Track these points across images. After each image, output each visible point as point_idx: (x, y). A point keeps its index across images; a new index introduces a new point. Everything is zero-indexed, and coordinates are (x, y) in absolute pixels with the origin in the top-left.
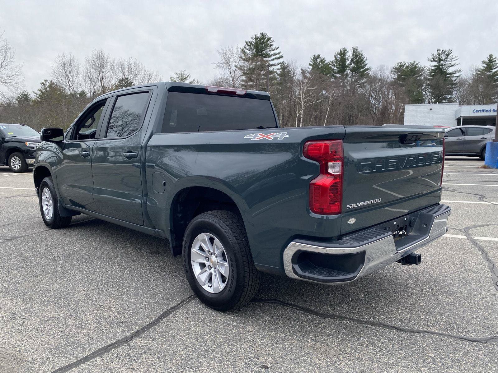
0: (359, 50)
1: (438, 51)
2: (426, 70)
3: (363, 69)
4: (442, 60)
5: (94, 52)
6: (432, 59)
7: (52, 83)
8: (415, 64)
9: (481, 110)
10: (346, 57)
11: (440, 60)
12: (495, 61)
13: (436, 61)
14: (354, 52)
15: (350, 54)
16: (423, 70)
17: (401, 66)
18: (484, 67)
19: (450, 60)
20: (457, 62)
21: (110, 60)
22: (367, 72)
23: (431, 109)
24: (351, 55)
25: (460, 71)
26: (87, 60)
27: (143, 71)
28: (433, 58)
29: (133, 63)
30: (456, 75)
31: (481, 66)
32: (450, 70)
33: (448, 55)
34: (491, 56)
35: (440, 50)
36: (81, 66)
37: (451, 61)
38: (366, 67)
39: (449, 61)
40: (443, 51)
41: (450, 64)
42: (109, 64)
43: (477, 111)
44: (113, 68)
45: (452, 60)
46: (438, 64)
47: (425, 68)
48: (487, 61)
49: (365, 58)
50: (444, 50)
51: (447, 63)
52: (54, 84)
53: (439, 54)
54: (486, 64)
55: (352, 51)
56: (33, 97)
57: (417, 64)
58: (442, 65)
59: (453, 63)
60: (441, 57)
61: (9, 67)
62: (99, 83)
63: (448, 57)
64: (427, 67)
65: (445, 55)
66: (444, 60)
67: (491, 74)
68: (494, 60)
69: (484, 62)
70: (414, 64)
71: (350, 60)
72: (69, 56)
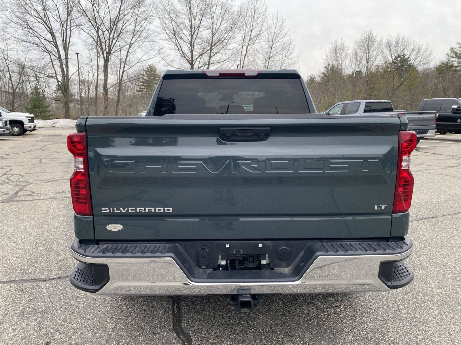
5: (363, 34)
7: (333, 66)
21: (378, 39)
26: (356, 43)
27: (412, 46)
29: (401, 39)
36: (350, 48)
42: (376, 43)
44: (380, 47)
52: (334, 67)
56: (318, 79)
61: (290, 57)
62: (364, 62)
72: (340, 41)
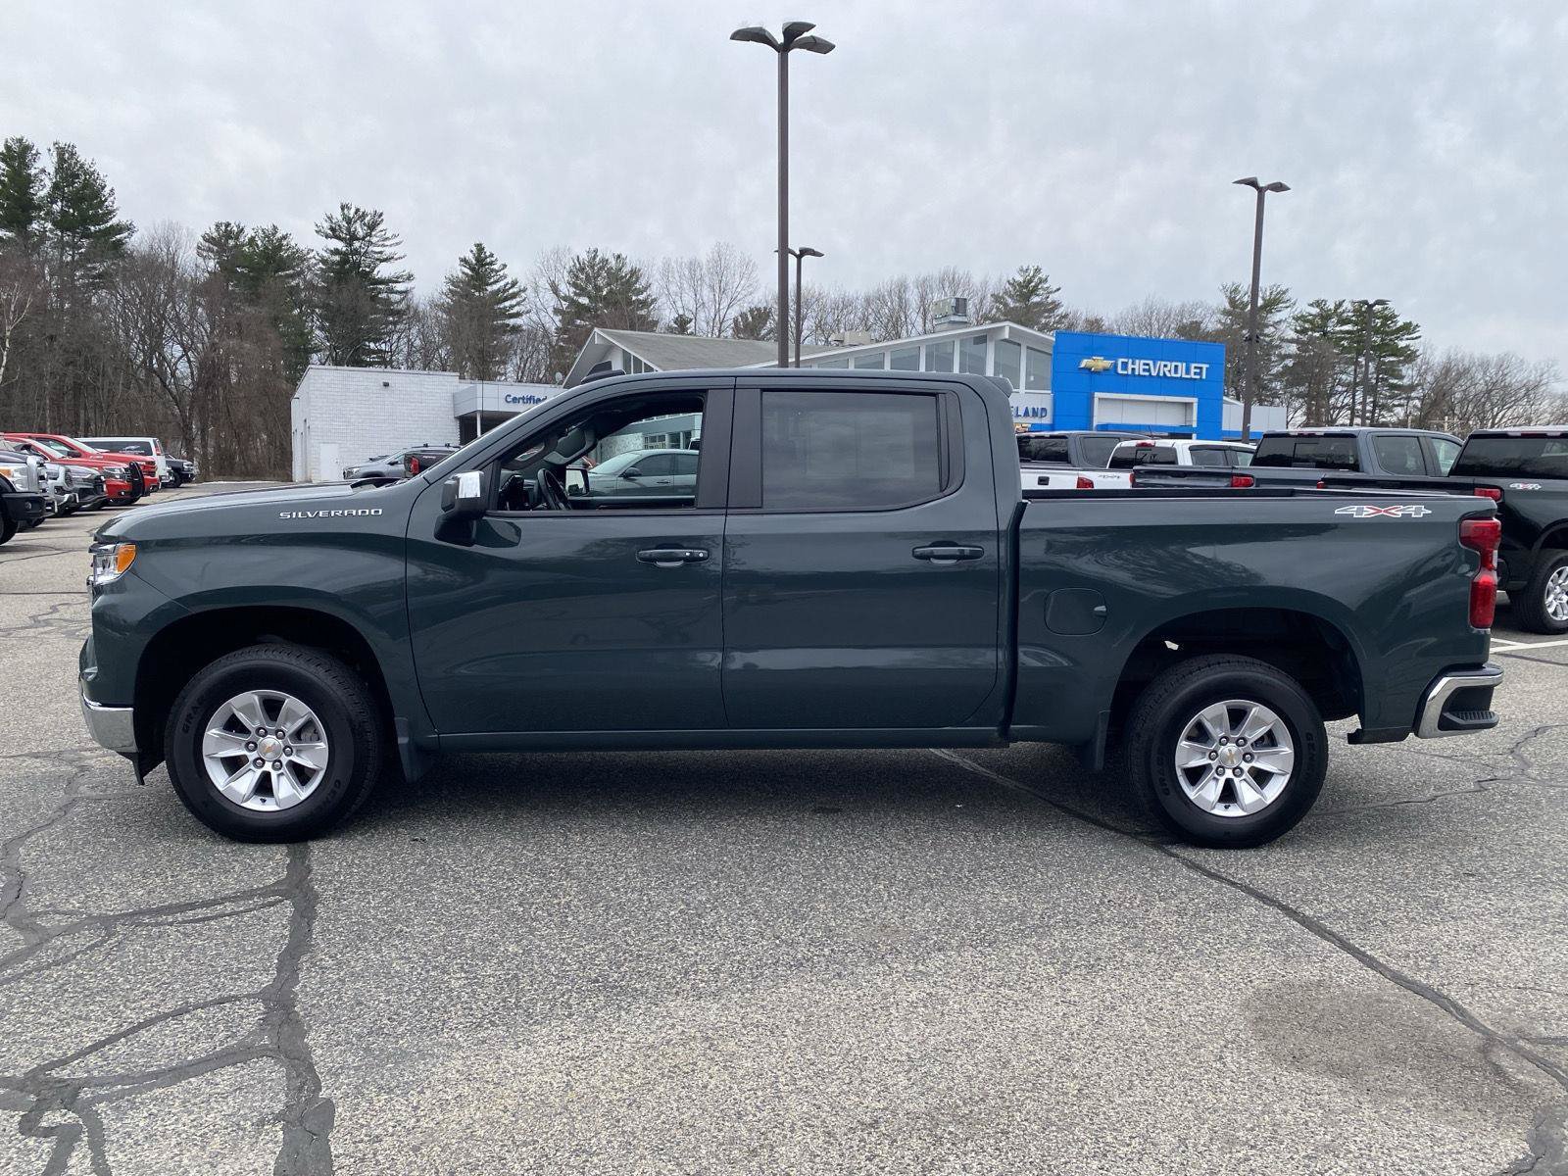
0: (84, 156)
1: (343, 208)
2: (313, 261)
3: (102, 227)
4: (358, 239)
6: (329, 232)
8: (279, 235)
9: (523, 398)
10: (33, 172)
11: (354, 237)
12: (491, 263)
13: (339, 238)
14: (61, 160)
15: (45, 165)
16: (303, 259)
17: (228, 235)
18: (466, 274)
19: (380, 243)
20: (398, 251)
22: (118, 237)
23: (386, 385)
24: (51, 170)
25: (410, 277)
28: (332, 229)
30: (399, 287)
31: (459, 271)
32: (383, 271)
33: (372, 227)
34: (480, 248)
35: (349, 208)
37: (383, 246)
38: (114, 221)
39: (375, 245)
40: (357, 210)
41: (381, 252)
43: (515, 400)
45: (386, 243)
46: (344, 249)
47: (311, 255)
48: (471, 258)
49: (107, 190)
50: (362, 210)
51: (371, 248)
53: (349, 221)
54: (470, 269)
55: (55, 154)
57: (284, 237)
58: (356, 252)
59: (388, 251)
60: (352, 229)
63: (373, 233)
64: (314, 252)
65: (364, 224)
66: (363, 239)
67: (484, 297)
68: (488, 260)
69: (464, 261)
70: (274, 235)
71: (49, 184)
